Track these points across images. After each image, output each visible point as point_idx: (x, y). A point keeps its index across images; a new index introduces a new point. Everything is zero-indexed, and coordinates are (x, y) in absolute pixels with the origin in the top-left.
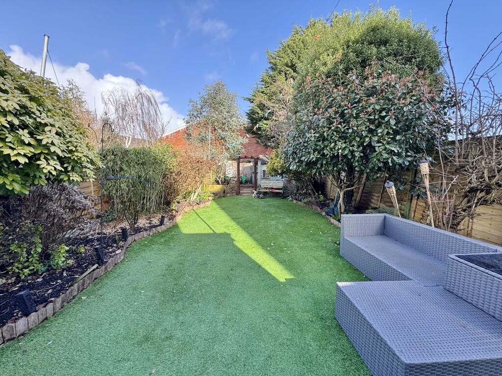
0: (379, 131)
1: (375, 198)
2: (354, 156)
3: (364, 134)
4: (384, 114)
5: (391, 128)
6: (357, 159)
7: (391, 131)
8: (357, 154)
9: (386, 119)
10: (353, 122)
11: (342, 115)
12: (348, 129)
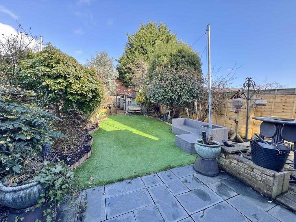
0: (183, 91)
1: (181, 113)
2: (175, 99)
3: (179, 91)
4: (184, 85)
5: (187, 90)
6: (176, 99)
7: (187, 91)
8: (176, 98)
9: (185, 87)
10: (175, 87)
11: (171, 84)
12: (174, 89)
